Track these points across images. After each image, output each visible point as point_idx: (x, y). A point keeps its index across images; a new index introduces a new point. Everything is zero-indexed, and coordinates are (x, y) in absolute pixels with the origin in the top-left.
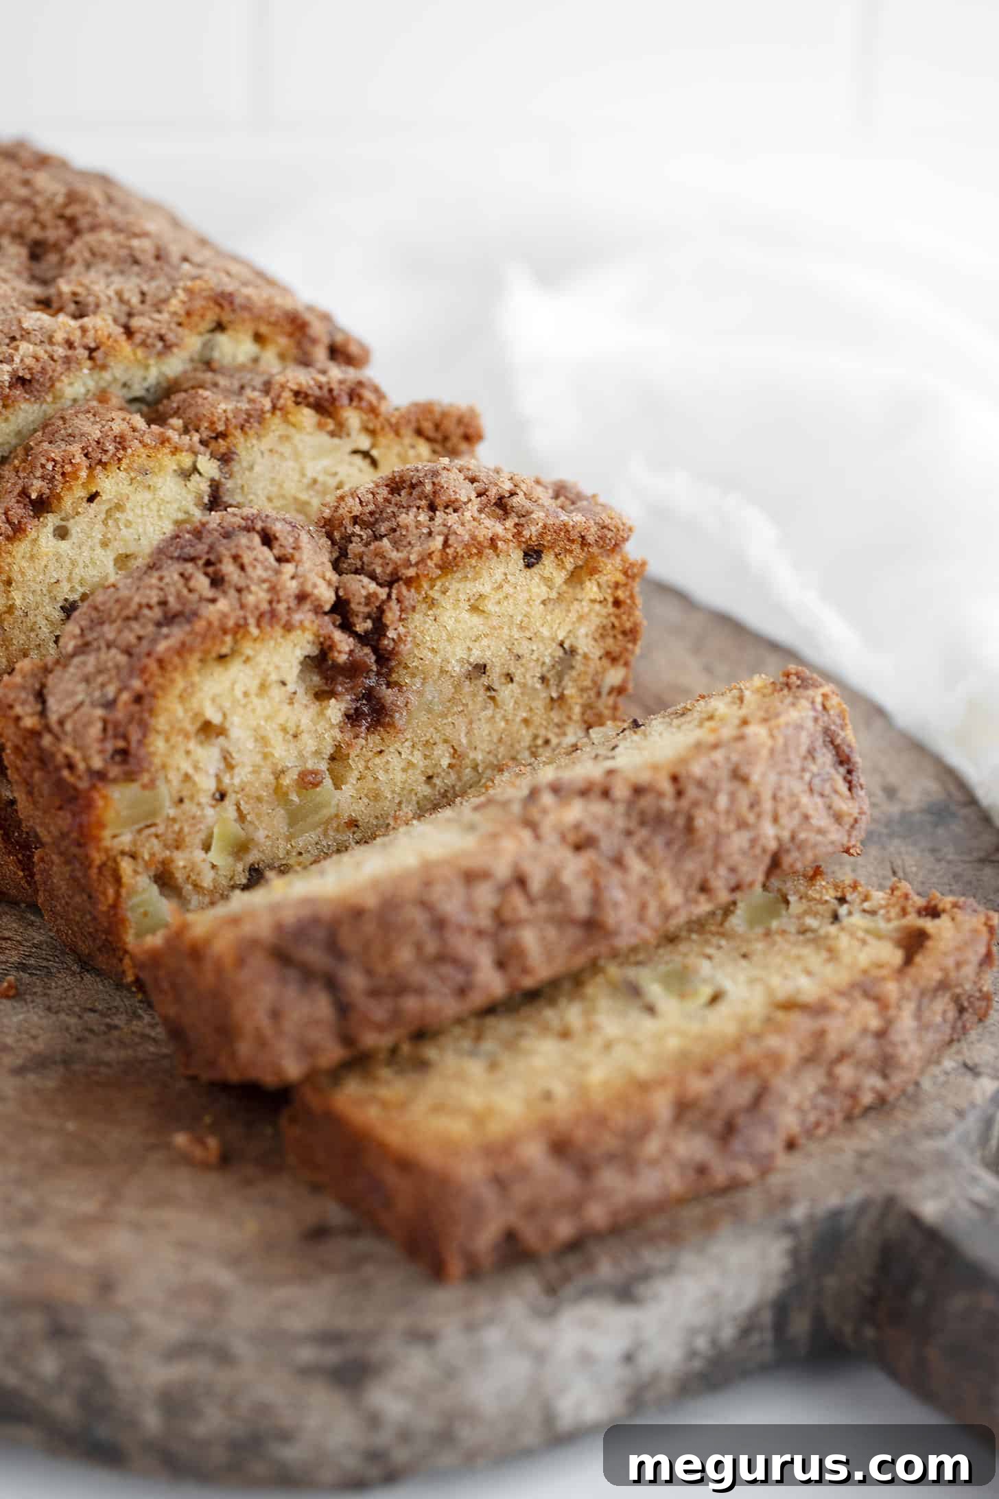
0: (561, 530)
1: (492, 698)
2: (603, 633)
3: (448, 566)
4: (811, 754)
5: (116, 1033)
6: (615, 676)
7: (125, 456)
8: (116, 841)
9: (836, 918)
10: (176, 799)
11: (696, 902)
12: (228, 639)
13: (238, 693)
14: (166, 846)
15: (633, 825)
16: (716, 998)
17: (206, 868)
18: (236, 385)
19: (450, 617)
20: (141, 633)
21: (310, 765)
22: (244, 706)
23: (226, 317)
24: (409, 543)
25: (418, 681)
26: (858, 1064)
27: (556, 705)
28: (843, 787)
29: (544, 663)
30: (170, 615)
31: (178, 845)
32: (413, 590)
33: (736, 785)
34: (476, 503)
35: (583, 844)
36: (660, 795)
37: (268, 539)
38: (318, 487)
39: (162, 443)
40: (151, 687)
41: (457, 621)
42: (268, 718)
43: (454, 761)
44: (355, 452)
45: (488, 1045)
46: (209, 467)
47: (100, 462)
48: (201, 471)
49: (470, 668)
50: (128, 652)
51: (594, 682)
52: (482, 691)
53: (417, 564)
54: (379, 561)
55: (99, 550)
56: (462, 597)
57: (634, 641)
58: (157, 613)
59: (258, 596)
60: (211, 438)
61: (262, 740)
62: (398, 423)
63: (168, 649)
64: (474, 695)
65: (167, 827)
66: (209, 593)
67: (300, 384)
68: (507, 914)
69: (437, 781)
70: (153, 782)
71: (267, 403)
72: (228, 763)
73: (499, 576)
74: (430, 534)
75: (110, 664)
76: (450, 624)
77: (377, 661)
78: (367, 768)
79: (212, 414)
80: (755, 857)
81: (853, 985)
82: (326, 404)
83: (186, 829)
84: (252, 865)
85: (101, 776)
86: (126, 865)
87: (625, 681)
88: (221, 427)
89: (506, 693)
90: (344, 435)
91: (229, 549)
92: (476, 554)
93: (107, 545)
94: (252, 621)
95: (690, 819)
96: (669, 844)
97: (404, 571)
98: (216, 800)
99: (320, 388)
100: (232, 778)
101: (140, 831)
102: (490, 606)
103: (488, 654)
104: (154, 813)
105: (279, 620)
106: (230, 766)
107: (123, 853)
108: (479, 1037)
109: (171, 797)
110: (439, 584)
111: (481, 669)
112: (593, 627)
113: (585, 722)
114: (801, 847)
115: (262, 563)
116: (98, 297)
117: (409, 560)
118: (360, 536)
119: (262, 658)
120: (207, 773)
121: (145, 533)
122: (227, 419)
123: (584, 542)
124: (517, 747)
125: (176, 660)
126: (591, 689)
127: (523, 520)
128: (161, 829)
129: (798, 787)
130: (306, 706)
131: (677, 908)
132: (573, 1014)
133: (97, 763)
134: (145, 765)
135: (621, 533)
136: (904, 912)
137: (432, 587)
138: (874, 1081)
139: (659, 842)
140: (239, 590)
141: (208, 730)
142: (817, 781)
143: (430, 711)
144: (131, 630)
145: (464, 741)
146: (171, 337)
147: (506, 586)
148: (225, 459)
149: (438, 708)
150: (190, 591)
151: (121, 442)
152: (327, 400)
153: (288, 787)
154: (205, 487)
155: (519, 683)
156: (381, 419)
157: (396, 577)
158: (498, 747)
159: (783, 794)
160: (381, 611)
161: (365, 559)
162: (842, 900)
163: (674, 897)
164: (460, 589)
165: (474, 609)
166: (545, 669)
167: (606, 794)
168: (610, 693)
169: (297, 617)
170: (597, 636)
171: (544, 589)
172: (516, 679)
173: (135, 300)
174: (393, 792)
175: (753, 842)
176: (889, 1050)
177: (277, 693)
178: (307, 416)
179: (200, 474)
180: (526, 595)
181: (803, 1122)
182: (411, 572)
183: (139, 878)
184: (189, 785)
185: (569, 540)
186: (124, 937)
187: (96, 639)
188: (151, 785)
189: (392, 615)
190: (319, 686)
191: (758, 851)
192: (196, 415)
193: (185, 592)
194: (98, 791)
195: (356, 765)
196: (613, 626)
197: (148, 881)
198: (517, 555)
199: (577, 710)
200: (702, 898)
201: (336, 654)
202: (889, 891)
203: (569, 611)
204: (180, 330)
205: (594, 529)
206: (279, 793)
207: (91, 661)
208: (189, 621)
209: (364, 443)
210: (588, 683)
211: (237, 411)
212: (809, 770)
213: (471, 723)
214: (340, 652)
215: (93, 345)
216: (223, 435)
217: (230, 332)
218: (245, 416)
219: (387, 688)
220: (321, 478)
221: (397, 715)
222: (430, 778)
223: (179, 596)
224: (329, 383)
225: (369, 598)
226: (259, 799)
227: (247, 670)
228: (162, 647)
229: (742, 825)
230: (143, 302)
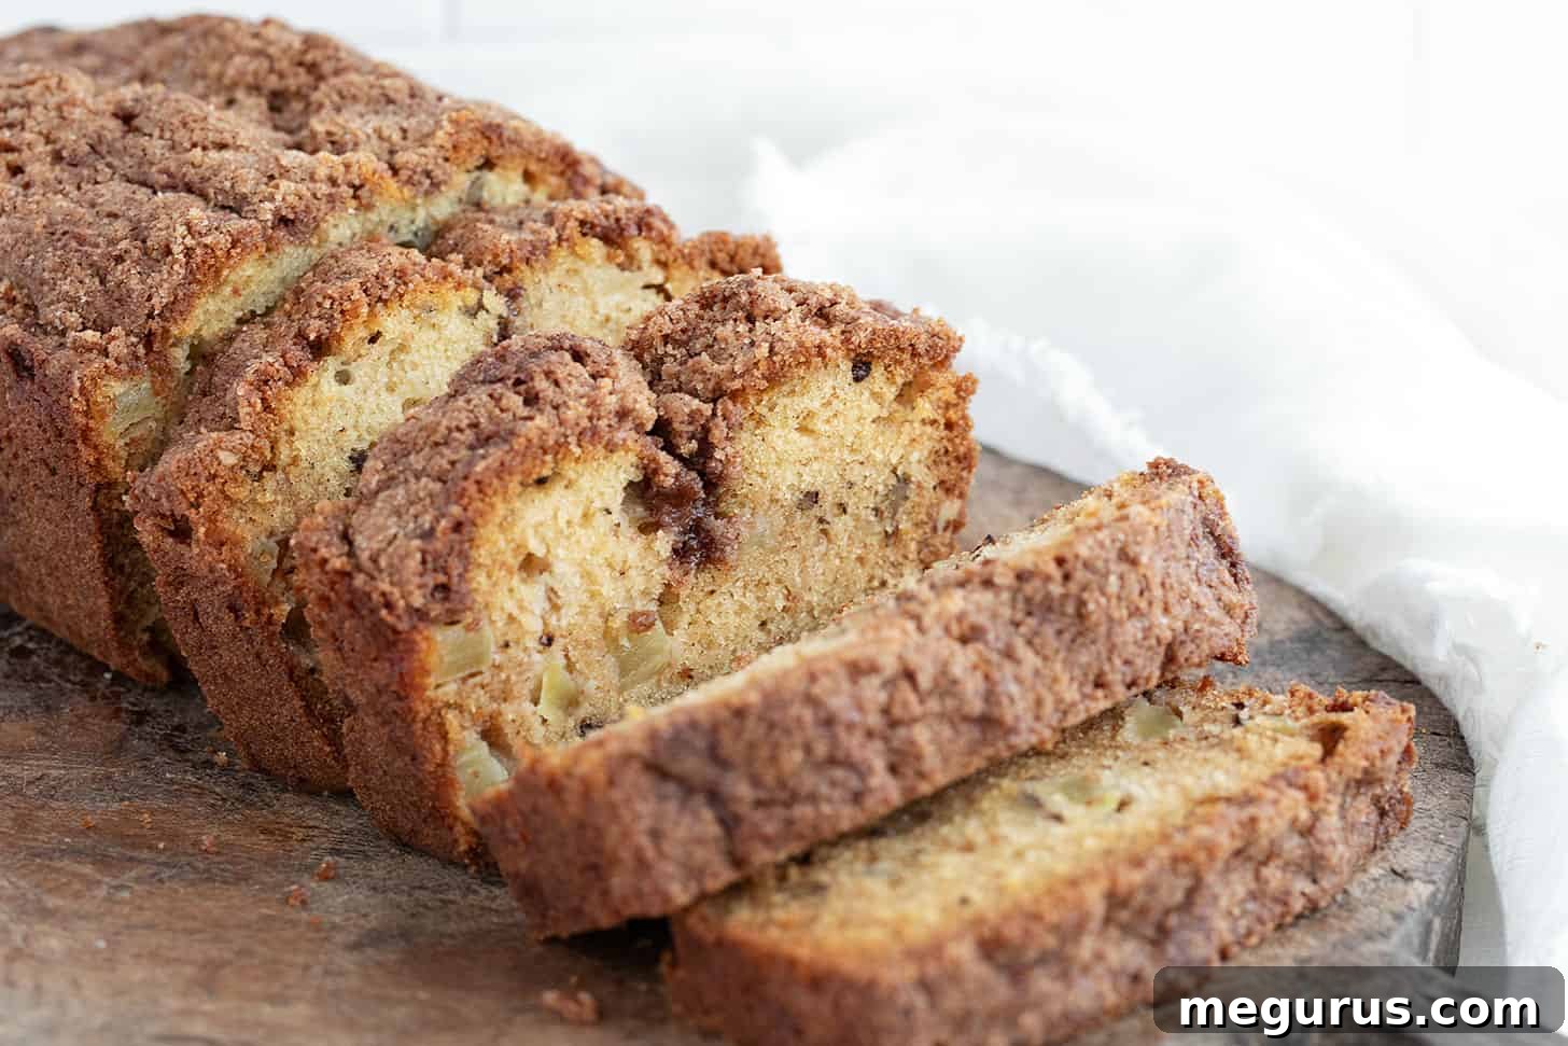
0: (891, 336)
1: (824, 532)
2: (938, 457)
3: (774, 378)
4: (1194, 539)
5: (453, 907)
6: (949, 509)
7: (406, 292)
8: (440, 691)
9: (1237, 722)
10: (501, 643)
11: (1094, 698)
12: (549, 458)
13: (562, 523)
14: (493, 698)
15: (1019, 616)
16: (1123, 805)
17: (537, 723)
18: (514, 221)
19: (780, 437)
20: (454, 457)
21: (639, 606)
22: (568, 538)
23: (495, 151)
24: (731, 356)
25: (748, 511)
26: (1285, 867)
27: (892, 541)
28: (1229, 579)
29: (876, 493)
30: (483, 437)
31: (506, 696)
32: (739, 405)
33: (1124, 567)
34: (797, 313)
35: (970, 636)
36: (1048, 578)
37: (579, 356)
38: (611, 325)
39: (445, 278)
40: (470, 514)
41: (787, 442)
42: (594, 551)
43: (789, 604)
44: (647, 287)
45: (884, 865)
46: (495, 302)
47: (380, 299)
48: (488, 307)
49: (801, 497)
50: (441, 479)
51: (929, 515)
52: (814, 523)
53: (742, 376)
54: (698, 377)
55: (384, 394)
56: (790, 414)
57: (969, 468)
58: (469, 436)
59: (576, 411)
60: (496, 273)
61: (588, 576)
62: (690, 254)
63: (487, 468)
64: (807, 527)
65: (492, 676)
66: (524, 412)
67: (585, 213)
68: (897, 711)
69: (771, 627)
70: (476, 622)
71: (552, 234)
72: (554, 602)
73: (828, 391)
74: (752, 344)
75: (422, 494)
76: (780, 445)
77: (704, 487)
78: (698, 611)
79: (495, 245)
80: (1150, 648)
81: (1275, 777)
82: (614, 236)
83: (513, 678)
84: (583, 721)
85: (421, 615)
86: (451, 717)
87: (961, 514)
88: (505, 261)
89: (840, 525)
90: (634, 268)
91: (539, 366)
92: (804, 363)
93: (393, 390)
94: (572, 440)
95: (1082, 604)
96: (1060, 633)
97: (729, 384)
98: (543, 644)
99: (607, 217)
100: (559, 620)
101: (464, 680)
102: (819, 425)
103: (820, 479)
104: (478, 658)
105: (601, 438)
106: (556, 608)
107: (448, 706)
108: (873, 858)
109: (496, 642)
110: (766, 398)
111: (813, 497)
112: (926, 453)
113: (922, 561)
114: (1195, 638)
115: (577, 378)
116: (356, 136)
117: (733, 371)
118: (674, 356)
119: (585, 482)
120: (533, 613)
121: (434, 376)
122: (512, 251)
123: (915, 354)
124: (853, 590)
125: (496, 482)
126: (926, 523)
127: (850, 327)
128: (486, 678)
129: (1186, 576)
130: (632, 539)
131: (1073, 704)
132: (973, 828)
133: (418, 601)
134: (469, 603)
135: (952, 343)
136: (1311, 711)
137: (759, 402)
138: (1302, 885)
139: (1049, 631)
140: (556, 408)
141: (531, 565)
142: (1203, 571)
143: (761, 545)
144: (442, 456)
145: (798, 580)
146: (438, 173)
147: (835, 402)
148: (513, 295)
149: (770, 543)
150: (502, 410)
151: (401, 275)
152: (613, 230)
153: (618, 630)
154: (493, 324)
155: (851, 515)
156: (673, 249)
157: (718, 393)
158: (833, 589)
159: (1172, 581)
160: (706, 430)
161: (683, 378)
162: (1240, 706)
163: (1071, 693)
164: (786, 407)
165: (803, 429)
166: (879, 499)
167: (988, 583)
168: (945, 529)
169: (620, 435)
170: (930, 462)
171: (875, 405)
172: (849, 510)
173: (396, 137)
174: (727, 639)
175: (1147, 631)
176: (1318, 849)
177: (600, 521)
178: (595, 247)
179: (487, 311)
180: (856, 412)
181: (1234, 930)
182: (737, 384)
183: (466, 733)
184: (515, 626)
185: (898, 347)
186: (454, 799)
187: (402, 472)
188: (473, 627)
189: (718, 433)
190: (643, 518)
191: (1153, 642)
192: (477, 249)
193: (497, 411)
194: (421, 633)
195: (688, 608)
196: (947, 451)
197: (475, 736)
198: (846, 366)
199: (913, 546)
200: (1100, 693)
201: (662, 477)
202: (1289, 695)
203: (900, 433)
204: (447, 165)
205: (924, 337)
206: (609, 637)
207: (400, 494)
208: (505, 441)
209: (657, 276)
210: (923, 517)
211: (521, 243)
212: (1194, 559)
213: (804, 560)
214: (666, 475)
215: (357, 182)
216: (507, 269)
217: (497, 170)
218: (530, 248)
219: (716, 518)
220: (614, 315)
221: (728, 549)
222: (763, 624)
223: (490, 417)
224: (615, 212)
225: (693, 416)
226: (588, 645)
227: (570, 496)
228: (480, 467)
229: (1135, 612)
230: (405, 138)
